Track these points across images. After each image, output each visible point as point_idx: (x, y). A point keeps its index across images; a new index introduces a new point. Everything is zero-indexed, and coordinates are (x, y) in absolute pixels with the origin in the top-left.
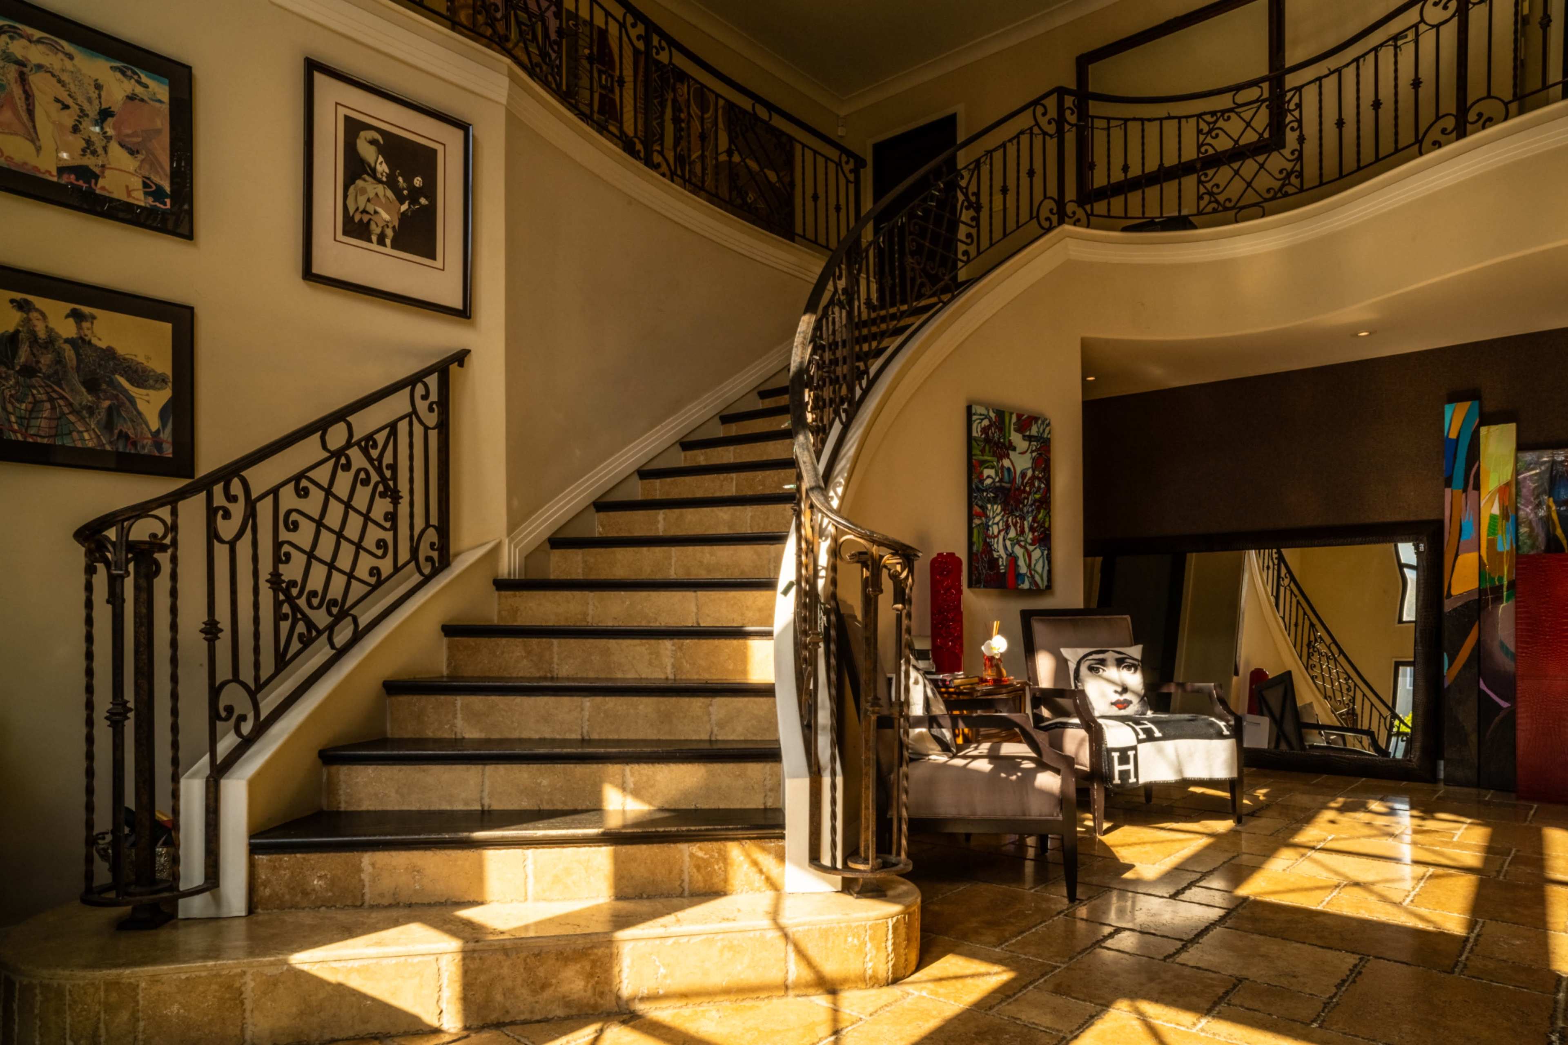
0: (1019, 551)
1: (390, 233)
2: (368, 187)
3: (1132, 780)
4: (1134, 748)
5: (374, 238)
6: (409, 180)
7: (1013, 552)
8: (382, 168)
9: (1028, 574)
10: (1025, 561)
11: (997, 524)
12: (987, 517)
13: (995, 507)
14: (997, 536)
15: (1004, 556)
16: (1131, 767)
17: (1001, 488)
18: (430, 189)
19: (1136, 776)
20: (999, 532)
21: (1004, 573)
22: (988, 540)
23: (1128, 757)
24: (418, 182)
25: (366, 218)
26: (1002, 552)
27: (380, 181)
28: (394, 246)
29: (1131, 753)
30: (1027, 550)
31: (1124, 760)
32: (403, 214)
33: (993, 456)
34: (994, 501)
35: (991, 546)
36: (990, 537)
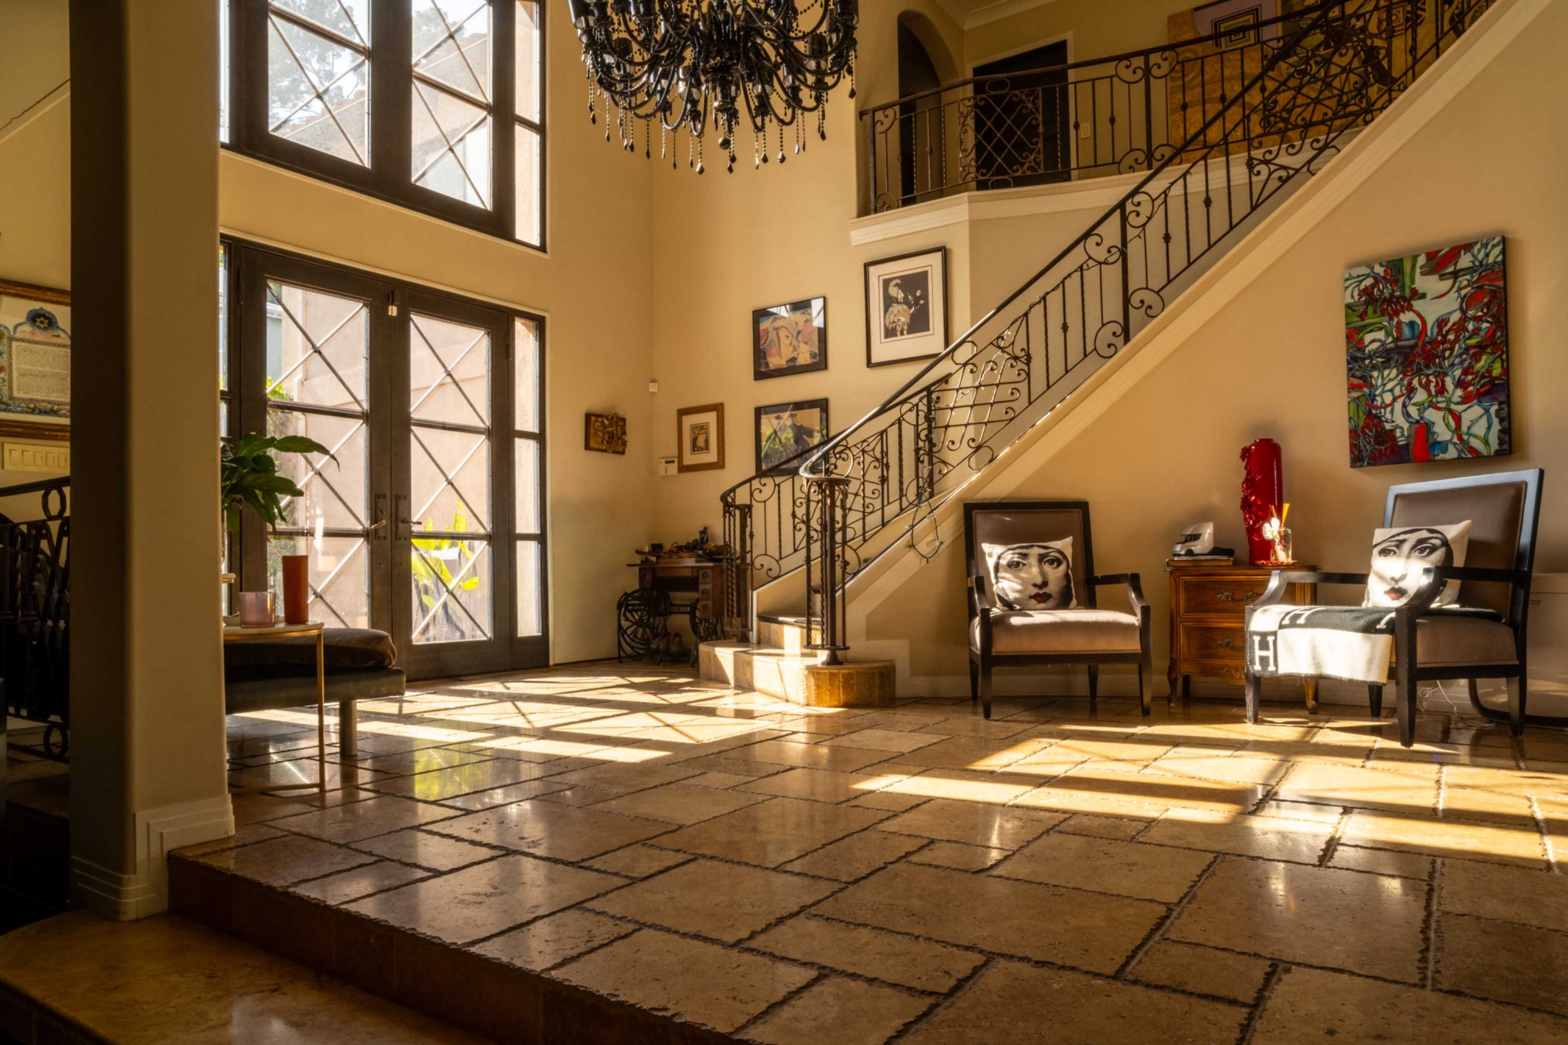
0: (1431, 415)
1: (906, 327)
2: (895, 308)
3: (1272, 668)
4: (1274, 634)
5: (899, 333)
6: (914, 295)
7: (1422, 418)
8: (901, 295)
9: (1455, 440)
10: (1448, 426)
11: (1391, 390)
12: (1371, 386)
13: (1386, 372)
14: (1392, 404)
15: (1406, 426)
16: (1270, 654)
17: (1398, 350)
18: (925, 296)
19: (1276, 665)
20: (1395, 399)
21: (1406, 446)
22: (1374, 412)
23: (1267, 643)
24: (918, 293)
25: (894, 325)
26: (1400, 420)
27: (900, 303)
28: (908, 333)
29: (1270, 639)
30: (1451, 412)
31: (1264, 646)
32: (912, 314)
33: (1383, 314)
34: (1386, 364)
35: (1380, 418)
36: (1376, 408)
